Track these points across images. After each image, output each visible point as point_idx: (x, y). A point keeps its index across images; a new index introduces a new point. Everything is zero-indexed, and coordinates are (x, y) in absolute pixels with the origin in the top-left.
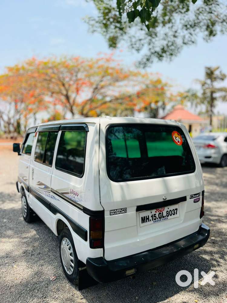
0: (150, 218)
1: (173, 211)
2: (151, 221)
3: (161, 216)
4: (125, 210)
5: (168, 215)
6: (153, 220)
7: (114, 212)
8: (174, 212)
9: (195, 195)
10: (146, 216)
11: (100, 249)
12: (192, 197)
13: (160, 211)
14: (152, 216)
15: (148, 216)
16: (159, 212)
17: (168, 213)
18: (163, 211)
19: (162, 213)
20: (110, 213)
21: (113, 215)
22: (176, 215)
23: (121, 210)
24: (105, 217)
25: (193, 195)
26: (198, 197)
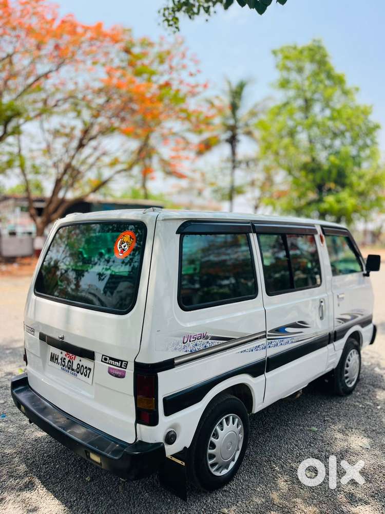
0: (59, 360)
2: (59, 364)
3: (70, 366)
10: (55, 355)
12: (105, 359)
13: (71, 357)
15: (58, 356)
16: (69, 359)
17: (79, 368)
18: (73, 359)
19: (72, 362)
25: (108, 358)
26: (121, 367)
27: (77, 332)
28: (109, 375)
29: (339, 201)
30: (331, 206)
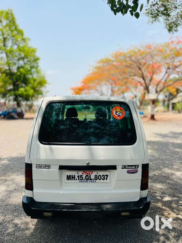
0: (76, 177)
1: (102, 176)
2: (76, 179)
3: (88, 178)
4: (49, 166)
5: (96, 178)
6: (79, 180)
7: (39, 166)
8: (104, 177)
9: (128, 166)
10: (72, 176)
11: (30, 191)
12: (124, 167)
13: (88, 173)
14: (78, 176)
15: (75, 176)
16: (86, 175)
17: (97, 177)
18: (90, 174)
19: (90, 176)
20: (36, 166)
21: (39, 168)
22: (105, 181)
23: (45, 166)
24: (33, 169)
25: (127, 166)
26: (135, 168)
27: (103, 158)
28: (128, 174)
29: (26, 91)
30: (22, 93)
